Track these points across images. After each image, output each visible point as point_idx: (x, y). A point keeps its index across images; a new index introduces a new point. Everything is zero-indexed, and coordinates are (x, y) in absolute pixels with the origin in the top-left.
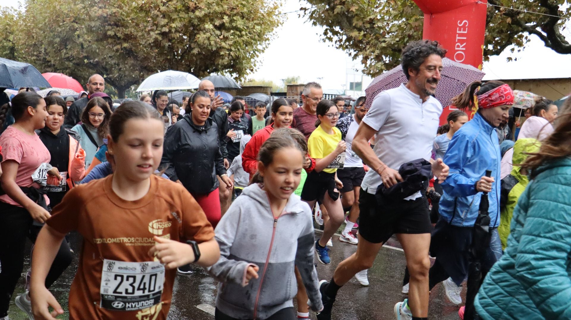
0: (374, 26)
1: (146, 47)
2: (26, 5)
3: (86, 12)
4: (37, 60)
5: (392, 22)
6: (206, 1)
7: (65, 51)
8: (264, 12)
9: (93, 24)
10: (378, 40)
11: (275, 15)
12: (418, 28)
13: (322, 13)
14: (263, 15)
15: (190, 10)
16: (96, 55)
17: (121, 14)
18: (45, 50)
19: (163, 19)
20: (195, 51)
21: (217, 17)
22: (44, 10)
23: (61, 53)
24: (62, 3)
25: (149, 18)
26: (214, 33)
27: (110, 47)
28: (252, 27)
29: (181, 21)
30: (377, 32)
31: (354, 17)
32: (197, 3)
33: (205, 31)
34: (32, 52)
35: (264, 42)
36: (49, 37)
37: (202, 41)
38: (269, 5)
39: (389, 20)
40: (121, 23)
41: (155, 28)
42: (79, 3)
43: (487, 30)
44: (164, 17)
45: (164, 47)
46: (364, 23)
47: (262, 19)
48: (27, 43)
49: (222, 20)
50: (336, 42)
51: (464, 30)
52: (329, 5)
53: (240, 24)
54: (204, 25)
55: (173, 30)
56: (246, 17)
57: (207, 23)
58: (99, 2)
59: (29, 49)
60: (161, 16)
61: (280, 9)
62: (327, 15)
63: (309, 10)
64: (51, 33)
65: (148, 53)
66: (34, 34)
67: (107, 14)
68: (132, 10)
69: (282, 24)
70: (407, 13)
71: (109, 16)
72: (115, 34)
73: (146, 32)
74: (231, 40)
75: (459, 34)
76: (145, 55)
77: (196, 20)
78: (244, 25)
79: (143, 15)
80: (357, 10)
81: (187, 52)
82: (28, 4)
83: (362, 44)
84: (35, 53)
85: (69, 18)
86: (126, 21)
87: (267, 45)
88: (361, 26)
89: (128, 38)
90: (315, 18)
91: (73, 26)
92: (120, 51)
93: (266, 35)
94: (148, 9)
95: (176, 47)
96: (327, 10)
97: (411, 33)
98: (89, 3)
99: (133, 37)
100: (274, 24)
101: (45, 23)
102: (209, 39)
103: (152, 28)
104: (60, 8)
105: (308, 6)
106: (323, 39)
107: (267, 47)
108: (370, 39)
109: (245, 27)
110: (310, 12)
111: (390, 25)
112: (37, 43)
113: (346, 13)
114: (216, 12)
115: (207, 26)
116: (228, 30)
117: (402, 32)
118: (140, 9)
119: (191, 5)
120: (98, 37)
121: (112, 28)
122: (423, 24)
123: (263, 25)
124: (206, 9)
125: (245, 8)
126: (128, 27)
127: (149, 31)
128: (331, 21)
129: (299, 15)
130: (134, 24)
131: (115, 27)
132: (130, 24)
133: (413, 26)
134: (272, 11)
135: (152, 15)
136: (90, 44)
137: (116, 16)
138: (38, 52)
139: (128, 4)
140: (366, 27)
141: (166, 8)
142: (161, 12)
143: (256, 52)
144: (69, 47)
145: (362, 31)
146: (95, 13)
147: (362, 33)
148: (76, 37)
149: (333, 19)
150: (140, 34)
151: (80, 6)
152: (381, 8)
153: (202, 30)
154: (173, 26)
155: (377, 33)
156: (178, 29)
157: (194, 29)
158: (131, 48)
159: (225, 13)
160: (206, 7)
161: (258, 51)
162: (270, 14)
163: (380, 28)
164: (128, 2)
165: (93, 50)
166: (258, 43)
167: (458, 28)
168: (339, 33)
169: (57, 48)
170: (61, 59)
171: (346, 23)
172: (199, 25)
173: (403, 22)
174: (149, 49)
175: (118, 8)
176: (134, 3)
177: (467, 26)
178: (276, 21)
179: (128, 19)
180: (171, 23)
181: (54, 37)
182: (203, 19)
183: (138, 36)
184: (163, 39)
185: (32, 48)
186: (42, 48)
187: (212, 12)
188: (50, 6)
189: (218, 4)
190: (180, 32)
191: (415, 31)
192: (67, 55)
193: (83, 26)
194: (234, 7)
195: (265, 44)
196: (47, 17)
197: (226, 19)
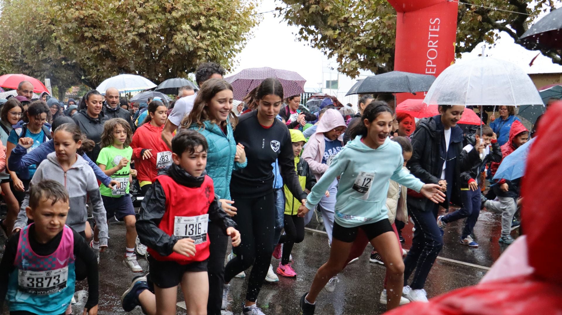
0: (349, 25)
1: (123, 48)
2: (1, 8)
3: (63, 14)
4: (15, 62)
5: (367, 20)
6: (183, 2)
7: (42, 53)
8: (240, 12)
9: (70, 26)
10: (353, 38)
11: (251, 15)
12: (391, 26)
13: (297, 13)
14: (239, 16)
15: (167, 10)
16: (74, 56)
17: (98, 16)
18: (22, 52)
19: (140, 20)
20: (173, 52)
21: (194, 18)
22: (20, 12)
23: (38, 55)
24: (38, 5)
25: (126, 19)
26: (191, 33)
27: (87, 49)
28: (229, 27)
29: (158, 22)
30: (351, 30)
31: (329, 16)
32: (173, 3)
33: (182, 31)
34: (9, 55)
35: (241, 42)
36: (25, 39)
37: (179, 42)
38: (245, 5)
39: (363, 19)
40: (98, 25)
41: (132, 29)
42: (55, 4)
43: (458, 28)
44: (141, 18)
45: (141, 48)
46: (338, 22)
47: (238, 19)
48: (3, 46)
49: (199, 21)
50: (312, 41)
51: (436, 28)
52: (304, 4)
53: (217, 25)
54: (181, 26)
55: (150, 31)
56: (223, 17)
57: (184, 24)
58: (75, 4)
59: (6, 51)
60: (138, 17)
61: (256, 9)
62: (302, 14)
63: (285, 10)
64: (28, 35)
65: (126, 54)
66: (10, 37)
67: (84, 16)
68: (108, 11)
69: (258, 24)
70: (380, 11)
71: (86, 18)
72: (93, 36)
73: (123, 33)
74: (209, 41)
75: (431, 31)
76: (123, 56)
77: (173, 21)
78: (220, 25)
79: (120, 16)
80: (332, 9)
81: (164, 52)
82: (3, 7)
83: (337, 43)
84: (12, 55)
85: (46, 20)
86: (103, 23)
87: (244, 45)
88: (335, 25)
89: (105, 39)
90: (291, 18)
91: (50, 28)
92: (97, 53)
93: (243, 35)
94: (125, 11)
95: (153, 47)
96: (302, 10)
97: (385, 32)
98: (66, 5)
99: (110, 38)
100: (250, 24)
101: (22, 25)
102: (186, 39)
103: (129, 29)
104: (37, 10)
105: (284, 5)
106: (299, 39)
107: (243, 47)
108: (344, 38)
109: (222, 28)
110: (285, 12)
111: (364, 24)
112: (14, 45)
113: (321, 13)
114: (192, 13)
115: (183, 27)
116: (205, 30)
117: (377, 31)
118: (117, 10)
119: (168, 6)
120: (75, 39)
121: (89, 30)
122: (396, 22)
123: (239, 25)
124: (183, 10)
125: (221, 8)
126: (105, 29)
127: (126, 32)
128: (306, 20)
129: (275, 15)
130: (112, 25)
131: (92, 29)
132: (108, 26)
133: (387, 24)
134: (248, 11)
135: (129, 16)
136: (68, 46)
137: (92, 18)
138: (15, 54)
139: (105, 6)
140: (341, 26)
141: (143, 9)
142: (137, 13)
143: (233, 52)
144: (46, 49)
145: (337, 30)
146: (72, 14)
147: (338, 32)
148: (54, 38)
149: (309, 19)
150: (117, 35)
151: (57, 8)
152: (355, 7)
153: (179, 31)
154: (150, 27)
155: (351, 32)
156: (155, 30)
157: (171, 30)
158: (109, 49)
159: (201, 14)
160: (182, 7)
161: (235, 51)
162: (246, 14)
163: (354, 26)
164: (104, 4)
165: (71, 52)
166: (235, 43)
167: (430, 26)
168: (315, 32)
169: (35, 50)
170: (38, 61)
171: (321, 22)
172: (176, 26)
173: (377, 20)
174: (127, 50)
175: (95, 9)
176: (111, 4)
177: (439, 24)
178: (252, 21)
179: (106, 20)
180: (148, 24)
181: (31, 39)
182: (180, 20)
183: (115, 37)
184: (141, 40)
185: (8, 51)
186: (19, 50)
187: (188, 12)
188: (26, 8)
189: (194, 5)
190: (157, 33)
191: (388, 30)
192: (45, 57)
193: (60, 28)
194: (211, 8)
195: (242, 43)
196: (23, 19)
197: (203, 19)
